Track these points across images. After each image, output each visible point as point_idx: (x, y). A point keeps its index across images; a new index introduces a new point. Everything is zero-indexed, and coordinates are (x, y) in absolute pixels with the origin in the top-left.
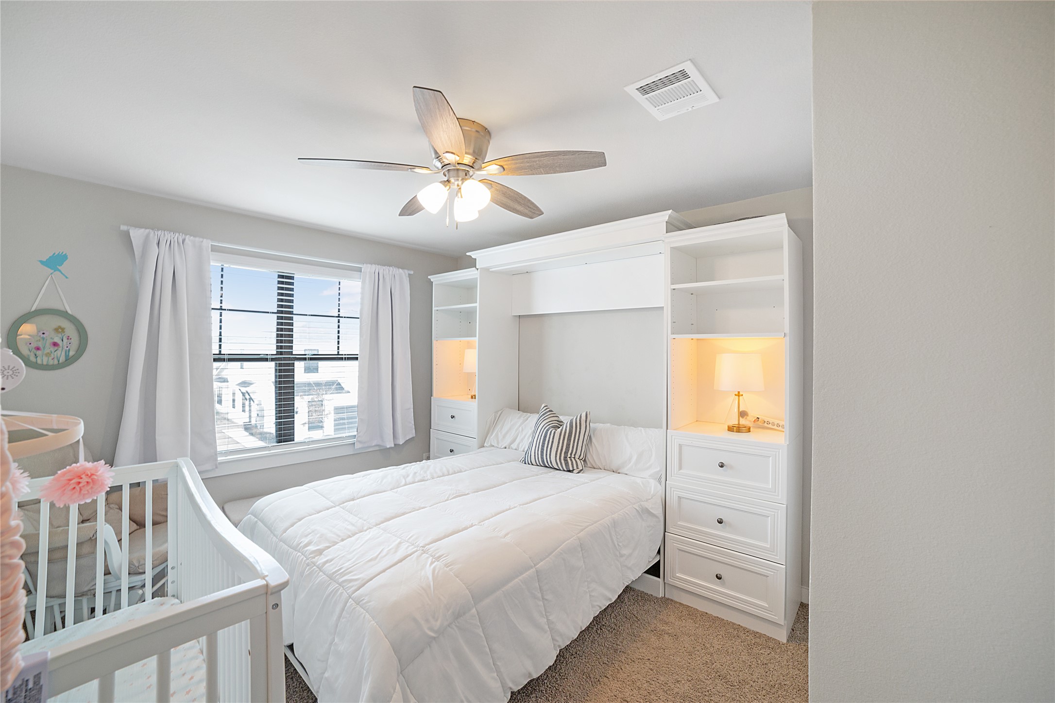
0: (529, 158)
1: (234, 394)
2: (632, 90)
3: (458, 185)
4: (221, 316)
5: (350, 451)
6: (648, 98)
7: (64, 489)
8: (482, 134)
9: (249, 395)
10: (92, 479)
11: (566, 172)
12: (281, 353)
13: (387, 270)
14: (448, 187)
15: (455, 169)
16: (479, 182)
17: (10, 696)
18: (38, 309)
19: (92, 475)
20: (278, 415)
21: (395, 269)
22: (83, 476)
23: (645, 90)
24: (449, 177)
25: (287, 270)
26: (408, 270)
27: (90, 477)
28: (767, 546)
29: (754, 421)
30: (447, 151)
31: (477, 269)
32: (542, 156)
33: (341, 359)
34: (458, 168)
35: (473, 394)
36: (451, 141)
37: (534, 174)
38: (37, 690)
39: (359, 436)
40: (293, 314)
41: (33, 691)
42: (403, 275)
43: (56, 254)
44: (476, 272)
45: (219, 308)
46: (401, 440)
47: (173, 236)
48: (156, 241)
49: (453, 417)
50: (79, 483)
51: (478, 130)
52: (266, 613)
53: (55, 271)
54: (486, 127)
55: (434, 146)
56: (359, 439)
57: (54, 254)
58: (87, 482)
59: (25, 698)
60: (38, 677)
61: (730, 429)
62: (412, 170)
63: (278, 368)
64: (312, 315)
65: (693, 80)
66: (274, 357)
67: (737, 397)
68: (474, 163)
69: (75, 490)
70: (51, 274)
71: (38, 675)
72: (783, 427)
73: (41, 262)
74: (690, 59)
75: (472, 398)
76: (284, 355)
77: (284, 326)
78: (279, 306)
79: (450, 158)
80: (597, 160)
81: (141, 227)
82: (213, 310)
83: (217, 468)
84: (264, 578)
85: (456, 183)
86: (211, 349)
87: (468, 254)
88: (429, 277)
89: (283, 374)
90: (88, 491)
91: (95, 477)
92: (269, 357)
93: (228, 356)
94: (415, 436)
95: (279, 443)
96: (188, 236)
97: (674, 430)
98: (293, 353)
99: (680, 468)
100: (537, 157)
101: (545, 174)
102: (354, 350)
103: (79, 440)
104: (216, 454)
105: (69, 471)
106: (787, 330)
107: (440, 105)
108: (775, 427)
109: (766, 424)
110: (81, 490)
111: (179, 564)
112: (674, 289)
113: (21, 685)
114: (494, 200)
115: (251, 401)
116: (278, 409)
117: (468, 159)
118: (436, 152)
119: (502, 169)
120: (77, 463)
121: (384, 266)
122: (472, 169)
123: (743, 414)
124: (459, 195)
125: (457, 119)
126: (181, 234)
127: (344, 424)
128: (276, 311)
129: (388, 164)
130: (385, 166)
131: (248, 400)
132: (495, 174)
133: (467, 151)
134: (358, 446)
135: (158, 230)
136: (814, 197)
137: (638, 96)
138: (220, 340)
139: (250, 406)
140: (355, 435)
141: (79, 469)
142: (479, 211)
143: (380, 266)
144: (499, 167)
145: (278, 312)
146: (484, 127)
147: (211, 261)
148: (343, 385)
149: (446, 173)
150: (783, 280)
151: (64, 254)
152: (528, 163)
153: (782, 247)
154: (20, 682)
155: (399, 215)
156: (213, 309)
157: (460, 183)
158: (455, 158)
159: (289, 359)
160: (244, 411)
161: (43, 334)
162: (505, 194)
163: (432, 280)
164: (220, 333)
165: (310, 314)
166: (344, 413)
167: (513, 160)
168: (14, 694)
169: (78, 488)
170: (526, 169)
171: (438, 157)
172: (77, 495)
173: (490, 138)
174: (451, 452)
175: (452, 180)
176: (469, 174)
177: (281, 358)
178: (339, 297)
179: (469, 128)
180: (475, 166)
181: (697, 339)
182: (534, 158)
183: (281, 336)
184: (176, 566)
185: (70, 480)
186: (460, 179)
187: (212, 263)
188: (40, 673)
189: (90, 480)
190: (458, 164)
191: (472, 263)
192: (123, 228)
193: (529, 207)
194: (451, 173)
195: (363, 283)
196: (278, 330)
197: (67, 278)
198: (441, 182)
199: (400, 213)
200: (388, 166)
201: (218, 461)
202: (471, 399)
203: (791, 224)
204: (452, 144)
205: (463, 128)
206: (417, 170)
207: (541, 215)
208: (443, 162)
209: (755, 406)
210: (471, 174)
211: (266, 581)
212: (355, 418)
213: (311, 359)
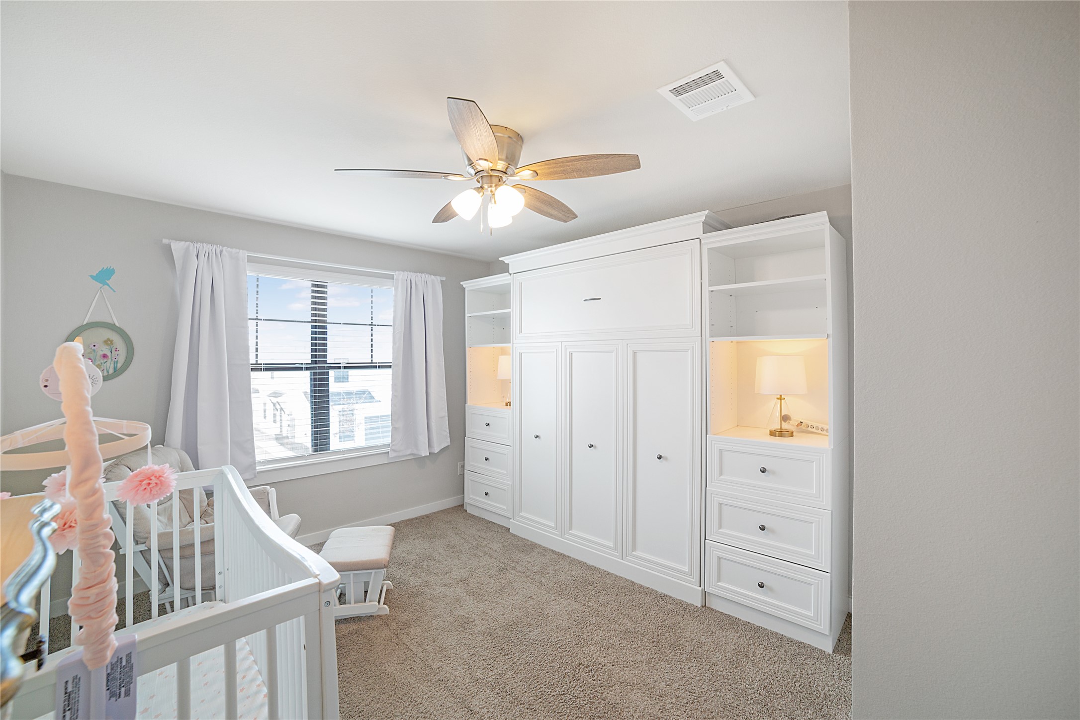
0: (562, 162)
1: (265, 404)
2: (665, 92)
3: (491, 191)
4: (257, 326)
5: (384, 460)
6: (682, 100)
7: (137, 488)
8: (515, 140)
9: (279, 405)
10: (160, 480)
11: (599, 175)
12: (316, 362)
13: (419, 277)
14: (481, 194)
15: (488, 175)
16: (512, 188)
17: (109, 671)
18: (91, 321)
19: (160, 476)
20: (314, 424)
21: (427, 276)
22: (153, 478)
23: (677, 91)
24: (483, 184)
25: (320, 277)
26: (441, 276)
27: (158, 479)
28: (811, 553)
29: (798, 425)
30: (480, 158)
31: (511, 274)
32: (575, 160)
33: (375, 367)
34: (492, 174)
35: (508, 401)
36: (484, 148)
37: (567, 178)
38: (129, 668)
39: (393, 445)
40: (326, 323)
41: (126, 668)
42: (435, 281)
43: (105, 268)
44: (509, 277)
45: (255, 318)
46: (435, 448)
47: (211, 248)
48: (195, 253)
49: (488, 425)
50: (149, 484)
51: (511, 136)
52: (319, 610)
53: (104, 285)
54: (519, 133)
55: (468, 154)
56: (394, 448)
57: (103, 268)
58: (156, 483)
59: (120, 674)
60: (129, 656)
61: (772, 433)
62: (446, 177)
63: (313, 377)
64: (345, 324)
65: (727, 81)
66: (309, 366)
67: (779, 400)
68: (507, 168)
69: (146, 490)
70: (101, 288)
71: (129, 654)
72: (827, 431)
73: (91, 276)
74: (723, 60)
75: (507, 405)
76: (319, 364)
77: (319, 335)
78: (313, 315)
79: (484, 165)
80: (631, 162)
81: (182, 240)
82: (249, 321)
83: (255, 477)
84: (316, 576)
85: (490, 189)
86: (248, 359)
87: (500, 259)
88: (461, 283)
89: (317, 383)
90: (157, 491)
91: (163, 479)
92: (304, 366)
93: (264, 365)
94: (449, 444)
95: (315, 452)
96: (225, 247)
97: (714, 435)
98: (328, 362)
99: (721, 474)
100: (571, 161)
101: (578, 178)
102: (388, 358)
103: (147, 445)
104: (254, 464)
105: (140, 473)
106: (830, 332)
107: (473, 114)
108: (819, 431)
109: (809, 429)
110: (151, 490)
111: (226, 569)
112: (712, 291)
113: (118, 661)
114: (529, 206)
115: (282, 412)
116: (314, 418)
117: (501, 165)
118: (469, 159)
119: (535, 174)
120: (146, 466)
121: (416, 273)
122: (505, 175)
123: (785, 418)
124: (493, 201)
125: (490, 125)
126: (218, 246)
127: (379, 433)
128: (310, 320)
129: (422, 173)
130: (419, 174)
131: (279, 410)
132: (528, 179)
133: (500, 157)
134: (392, 455)
135: (197, 242)
136: (852, 196)
137: (671, 97)
138: (257, 350)
139: (281, 416)
140: (389, 444)
141: (149, 471)
142: (512, 217)
143: (412, 273)
144: (532, 172)
145: (313, 321)
146: (516, 132)
147: (247, 272)
148: (373, 394)
149: (480, 180)
150: (826, 279)
151: (111, 268)
152: (561, 167)
153: (824, 246)
154: (116, 660)
155: (433, 222)
156: (250, 319)
157: (493, 189)
158: (488, 164)
159: (324, 368)
160: (275, 421)
161: (94, 346)
162: (538, 199)
163: (464, 286)
164: (257, 343)
165: (344, 322)
166: (379, 422)
167: (546, 165)
168: (112, 669)
169: (148, 488)
170: (559, 174)
171: (471, 163)
172: (148, 494)
173: (523, 143)
174: (486, 460)
175: (486, 186)
176: (502, 180)
177: (316, 367)
178: (372, 305)
179: (502, 134)
180: (509, 171)
181: (737, 342)
182: (567, 162)
183: (316, 345)
184: (223, 571)
185: (142, 481)
186: (494, 185)
187: (248, 273)
188: (131, 653)
189: (158, 482)
190: (491, 170)
191: (505, 269)
192: (165, 241)
193: (563, 211)
194: (485, 179)
195: (396, 289)
196: (312, 339)
197: (114, 291)
198: (475, 189)
199: (434, 220)
200: (422, 175)
201: (257, 471)
202: (506, 407)
203: (833, 222)
204: (485, 151)
205: (495, 134)
206: (451, 177)
207: (574, 218)
208: (477, 169)
209: (799, 410)
210: (504, 180)
211: (318, 579)
212: (388, 427)
213: (345, 368)
